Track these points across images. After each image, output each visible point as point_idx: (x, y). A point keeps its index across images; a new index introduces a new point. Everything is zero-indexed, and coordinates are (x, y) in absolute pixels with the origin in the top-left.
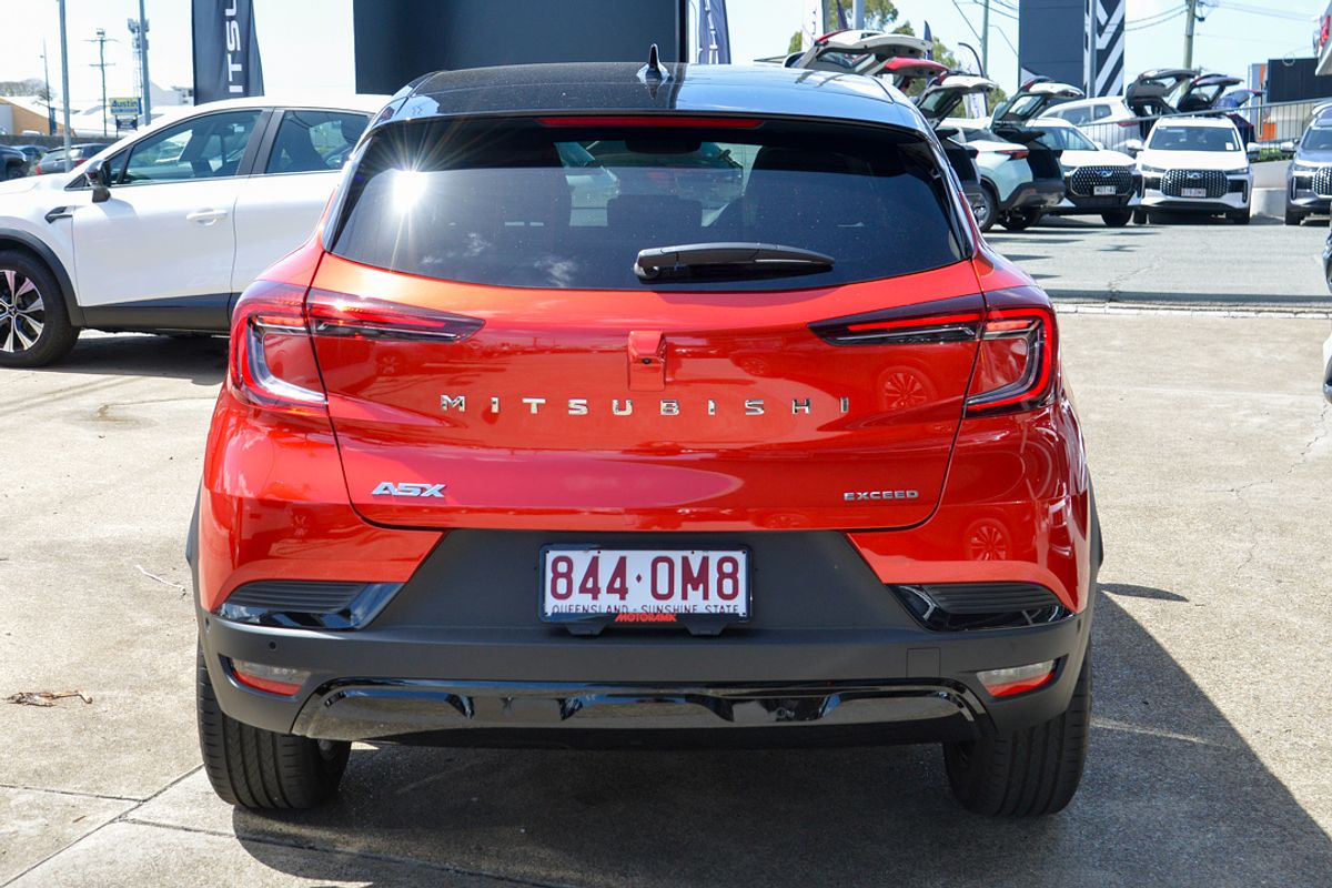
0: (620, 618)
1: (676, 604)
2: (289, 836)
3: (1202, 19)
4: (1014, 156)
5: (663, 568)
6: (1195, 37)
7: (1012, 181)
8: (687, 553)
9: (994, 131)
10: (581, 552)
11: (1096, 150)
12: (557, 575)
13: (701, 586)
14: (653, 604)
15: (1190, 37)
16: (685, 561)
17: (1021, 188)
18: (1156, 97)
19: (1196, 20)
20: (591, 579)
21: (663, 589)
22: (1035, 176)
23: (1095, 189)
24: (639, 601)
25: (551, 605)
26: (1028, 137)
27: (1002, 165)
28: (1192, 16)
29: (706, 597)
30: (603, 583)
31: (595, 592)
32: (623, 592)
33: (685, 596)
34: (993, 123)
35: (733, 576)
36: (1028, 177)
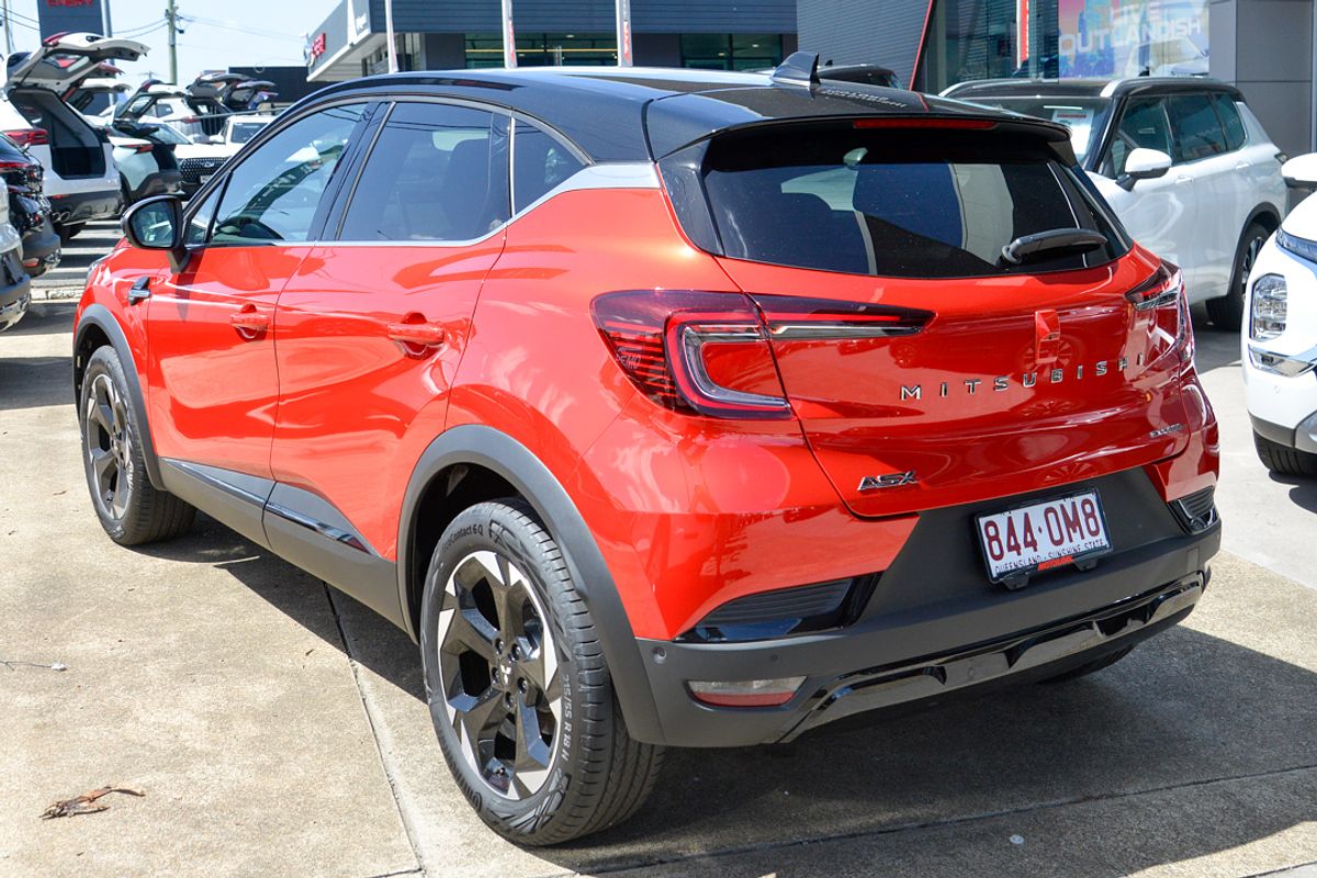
0: (1041, 568)
1: (1067, 547)
2: (631, 857)
3: (181, 32)
4: (140, 149)
5: (1051, 515)
6: (177, 47)
7: (140, 173)
8: (1062, 501)
9: (115, 126)
10: (998, 515)
11: (190, 143)
12: (991, 539)
13: (1078, 528)
14: (1055, 551)
15: (173, 46)
16: (1062, 506)
17: (150, 178)
18: (209, 98)
19: (177, 33)
20: (1012, 539)
21: (1057, 537)
22: (160, 168)
23: (202, 177)
24: (1045, 552)
25: (996, 567)
26: (145, 132)
27: (129, 158)
28: (173, 29)
29: (1083, 537)
30: (1021, 541)
31: (1017, 548)
32: (1033, 544)
33: (1071, 541)
34: (115, 121)
35: (1092, 514)
36: (154, 168)
